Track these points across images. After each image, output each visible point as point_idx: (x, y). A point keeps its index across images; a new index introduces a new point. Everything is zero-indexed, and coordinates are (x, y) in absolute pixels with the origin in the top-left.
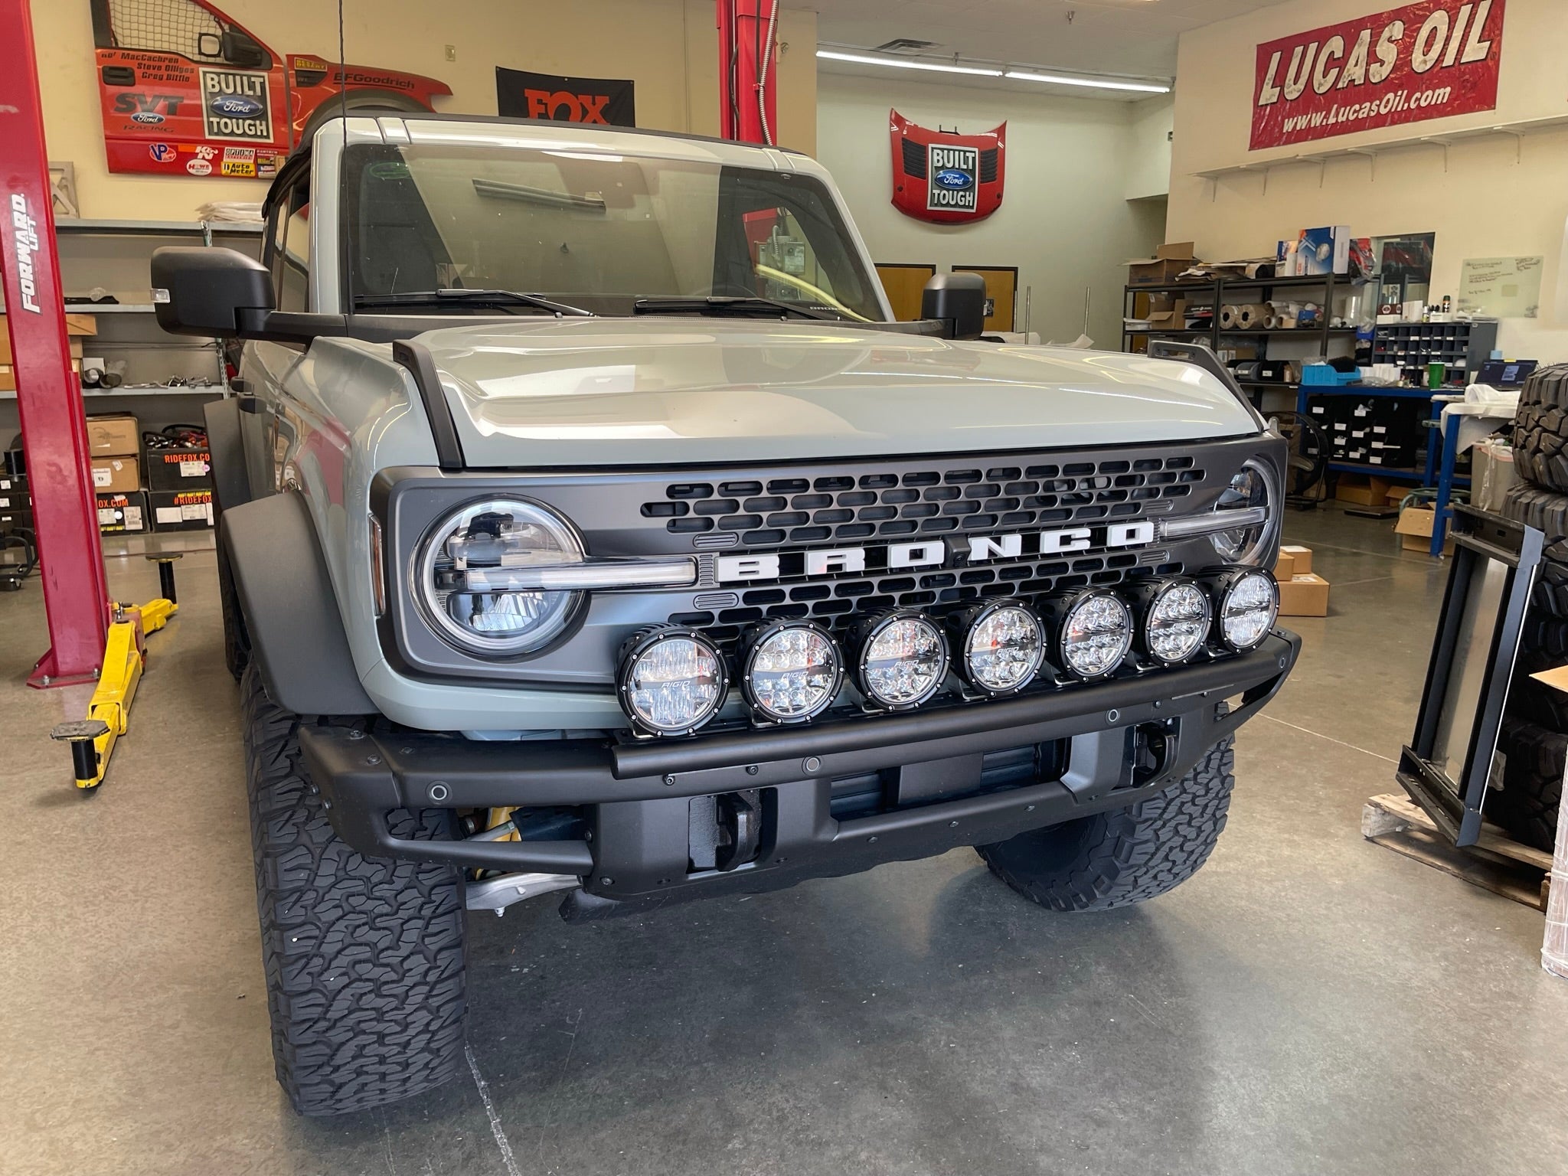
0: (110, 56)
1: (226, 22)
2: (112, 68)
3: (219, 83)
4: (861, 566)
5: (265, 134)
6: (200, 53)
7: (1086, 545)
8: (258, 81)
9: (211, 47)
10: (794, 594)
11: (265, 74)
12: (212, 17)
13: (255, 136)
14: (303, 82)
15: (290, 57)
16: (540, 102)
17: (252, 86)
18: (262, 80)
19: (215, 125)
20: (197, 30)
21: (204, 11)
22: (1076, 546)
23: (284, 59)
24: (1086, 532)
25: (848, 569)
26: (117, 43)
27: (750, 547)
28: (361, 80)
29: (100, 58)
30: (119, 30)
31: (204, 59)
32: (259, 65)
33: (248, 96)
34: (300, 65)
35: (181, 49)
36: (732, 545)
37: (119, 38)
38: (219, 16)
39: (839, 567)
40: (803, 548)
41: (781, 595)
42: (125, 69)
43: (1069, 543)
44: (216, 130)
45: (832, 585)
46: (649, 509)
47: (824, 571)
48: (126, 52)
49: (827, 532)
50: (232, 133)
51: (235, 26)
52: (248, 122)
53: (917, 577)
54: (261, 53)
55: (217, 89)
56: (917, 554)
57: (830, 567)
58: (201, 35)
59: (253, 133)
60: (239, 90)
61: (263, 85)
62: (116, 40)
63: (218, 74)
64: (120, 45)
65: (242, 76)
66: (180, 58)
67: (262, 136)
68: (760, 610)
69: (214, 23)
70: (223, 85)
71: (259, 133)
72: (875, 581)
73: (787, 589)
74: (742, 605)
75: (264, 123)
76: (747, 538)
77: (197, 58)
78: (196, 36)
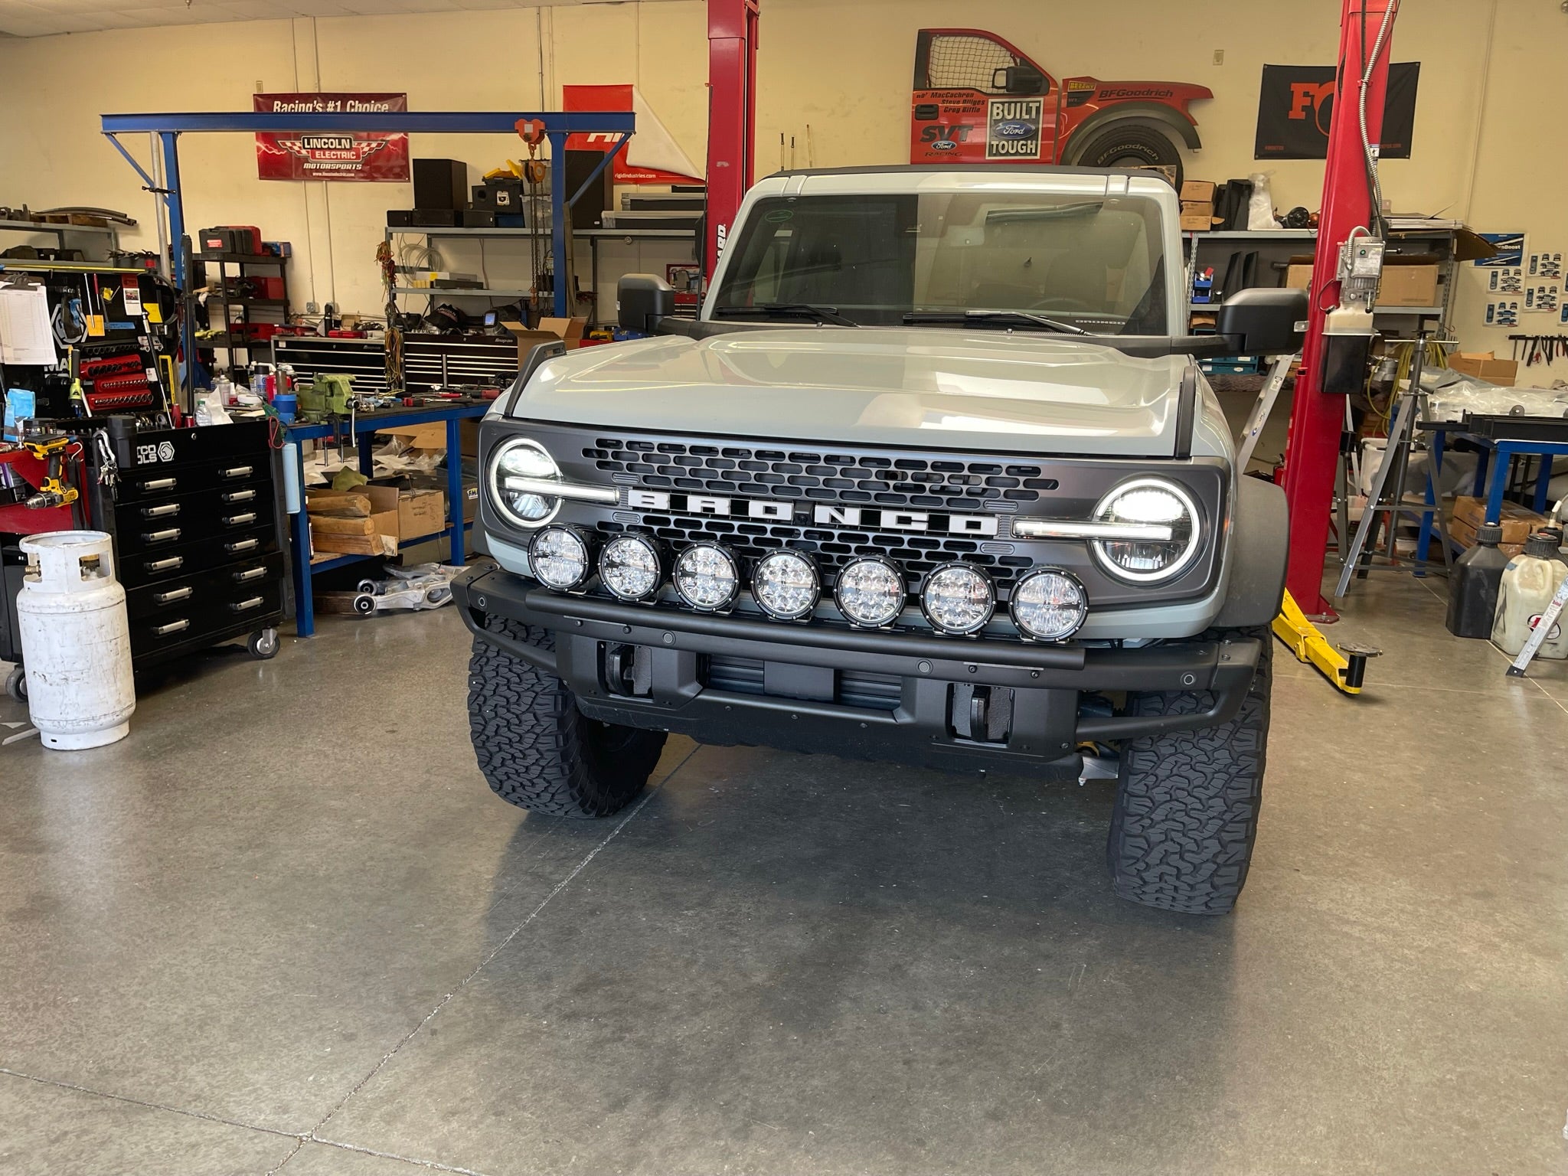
0: (923, 96)
1: (1018, 57)
2: (922, 106)
3: (1003, 111)
4: (726, 512)
5: (1034, 151)
6: (993, 86)
7: (924, 527)
8: (1034, 106)
9: (1001, 81)
10: (677, 522)
11: (1041, 99)
12: (1009, 53)
13: (1026, 154)
14: (1074, 102)
15: (1066, 81)
16: (1306, 94)
17: (1029, 111)
18: (1038, 104)
19: (995, 147)
20: (994, 66)
21: (1003, 49)
22: (914, 526)
23: (1060, 83)
24: (924, 517)
25: (716, 512)
26: (930, 85)
27: (648, 484)
28: (1123, 94)
29: (915, 98)
30: (934, 74)
31: (995, 91)
32: (1038, 91)
33: (1025, 120)
34: (1073, 87)
35: (978, 85)
36: (635, 483)
37: (933, 80)
38: (1014, 52)
39: (713, 510)
40: (688, 492)
41: (668, 521)
42: (931, 106)
43: (910, 523)
44: (994, 152)
45: (704, 521)
46: (587, 452)
47: (699, 510)
48: (935, 92)
49: (699, 484)
50: (1008, 153)
51: (1025, 60)
52: (1021, 142)
53: (769, 527)
54: (1041, 81)
55: (1000, 117)
56: (768, 510)
57: (705, 509)
58: (996, 70)
59: (1024, 151)
60: (1018, 116)
61: (1038, 109)
62: (930, 82)
63: (1003, 103)
64: (933, 86)
65: (1021, 103)
66: (975, 92)
67: (1031, 154)
68: (652, 529)
69: (1009, 58)
70: (1006, 112)
71: (1029, 152)
72: (736, 524)
73: (673, 518)
74: (642, 524)
75: (1034, 142)
76: (645, 479)
77: (990, 91)
78: (993, 72)
